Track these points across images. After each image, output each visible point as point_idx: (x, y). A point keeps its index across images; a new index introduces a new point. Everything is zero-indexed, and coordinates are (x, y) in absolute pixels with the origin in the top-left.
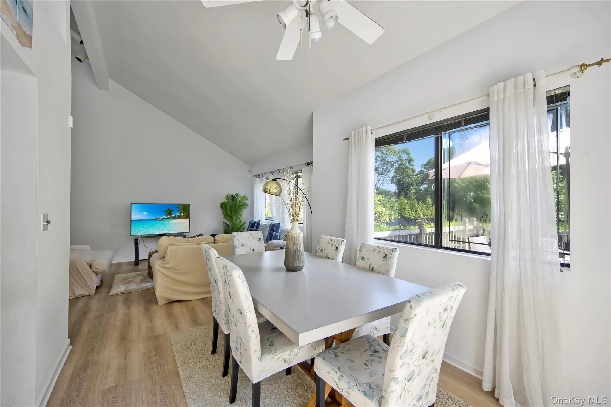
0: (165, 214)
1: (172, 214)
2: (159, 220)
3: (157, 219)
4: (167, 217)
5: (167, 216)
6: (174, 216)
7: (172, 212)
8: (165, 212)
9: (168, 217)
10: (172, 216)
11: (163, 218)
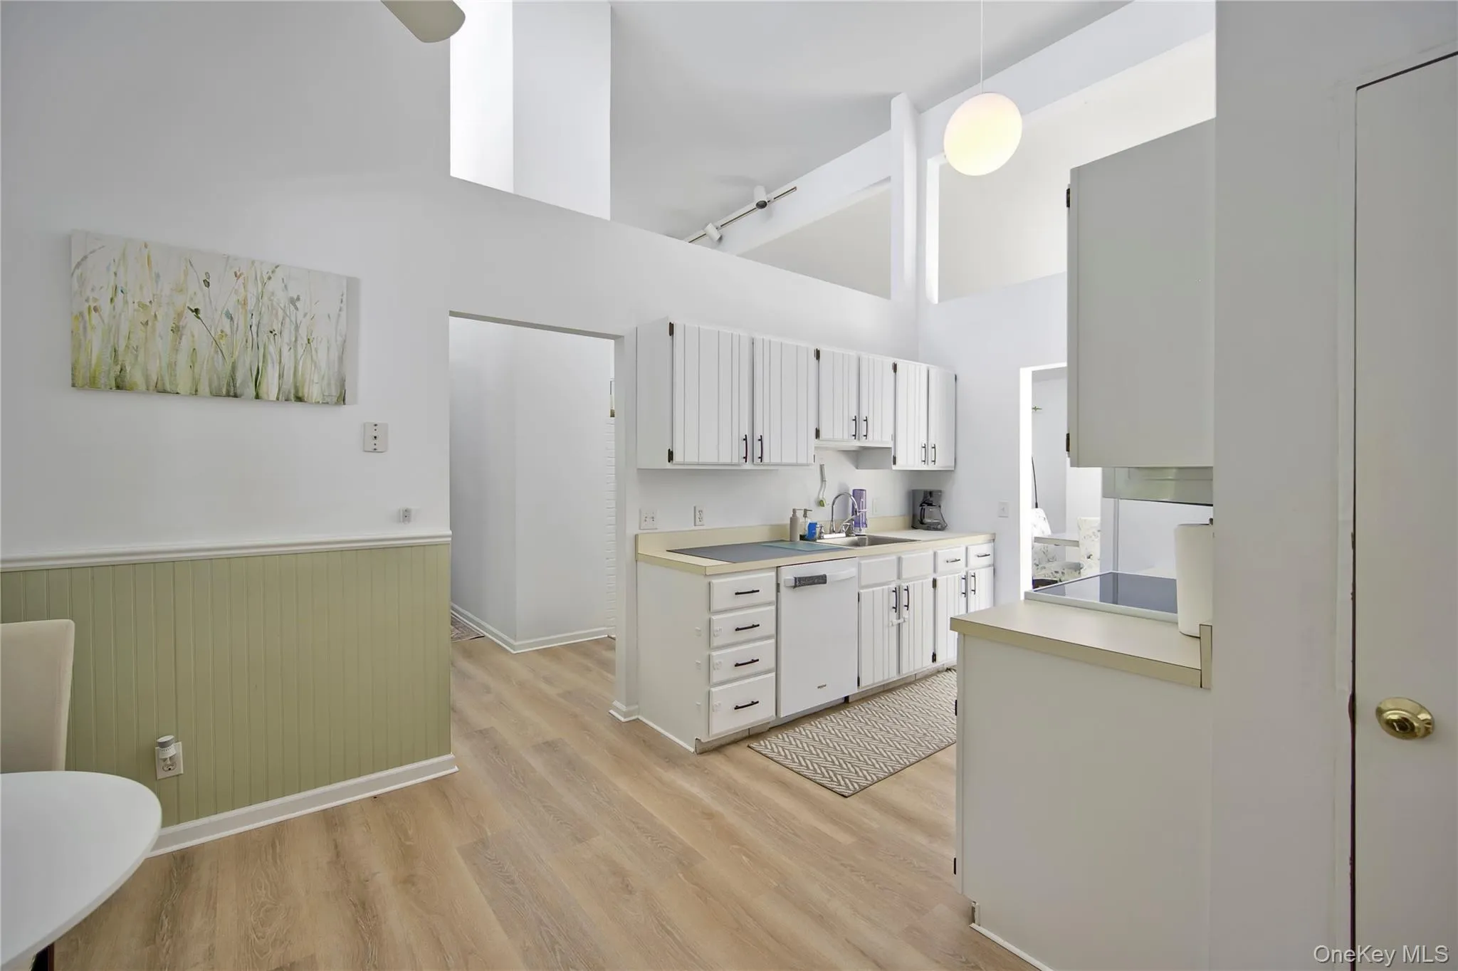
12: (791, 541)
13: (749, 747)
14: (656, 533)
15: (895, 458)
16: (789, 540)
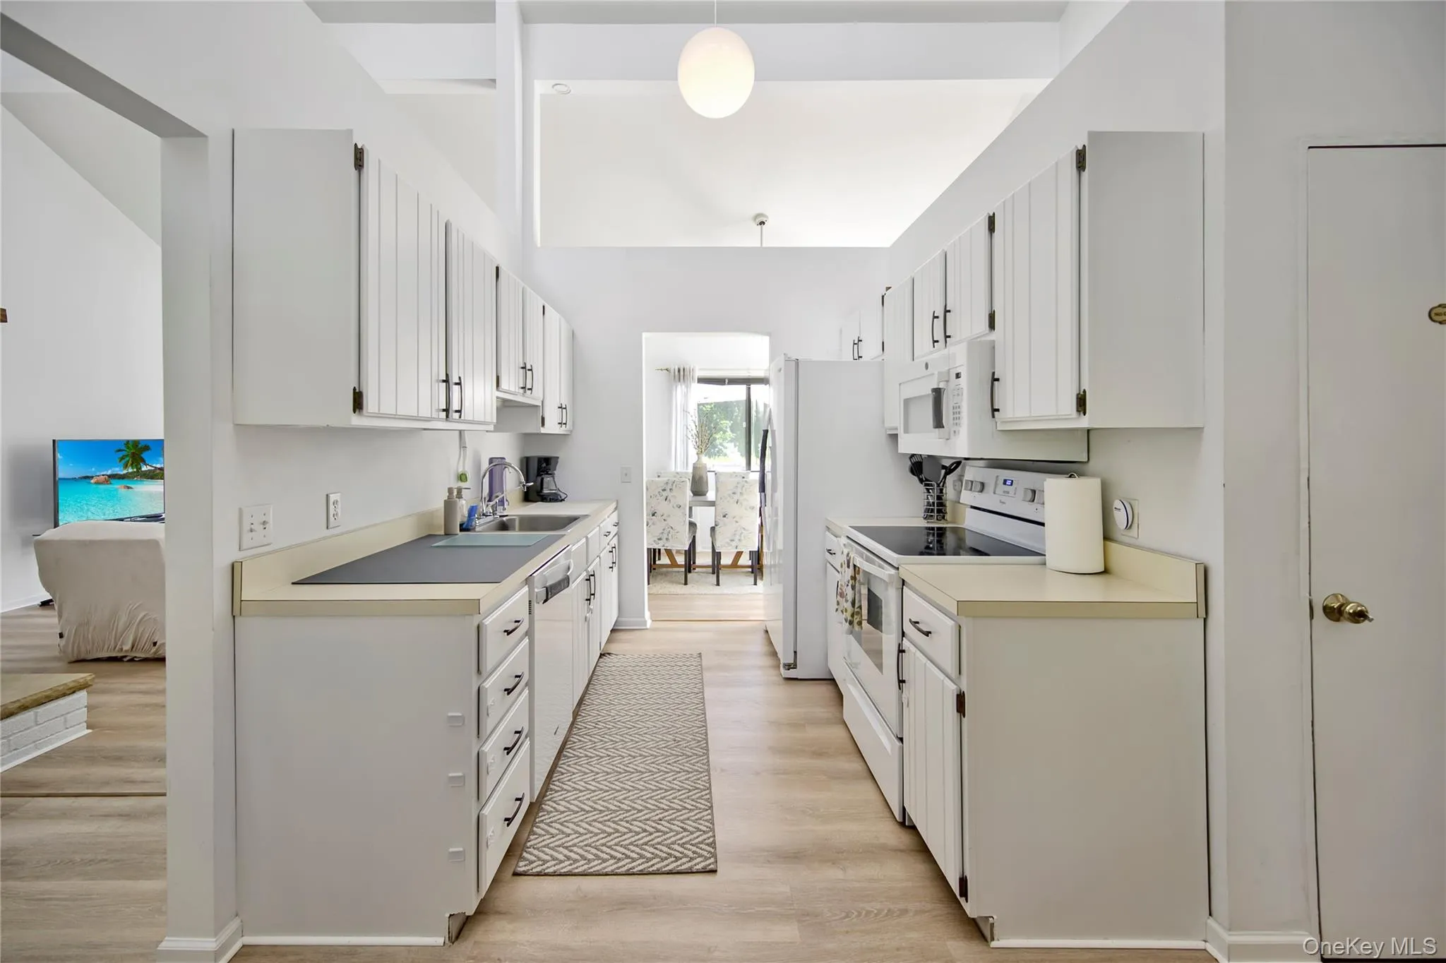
0: (122, 459)
1: (143, 461)
2: (97, 483)
3: (92, 477)
4: (125, 472)
5: (126, 466)
6: (149, 468)
7: (145, 455)
8: (121, 454)
9: (130, 470)
10: (144, 468)
11: (110, 476)
12: (446, 534)
13: (516, 874)
14: (269, 553)
15: (543, 419)
16: (443, 533)
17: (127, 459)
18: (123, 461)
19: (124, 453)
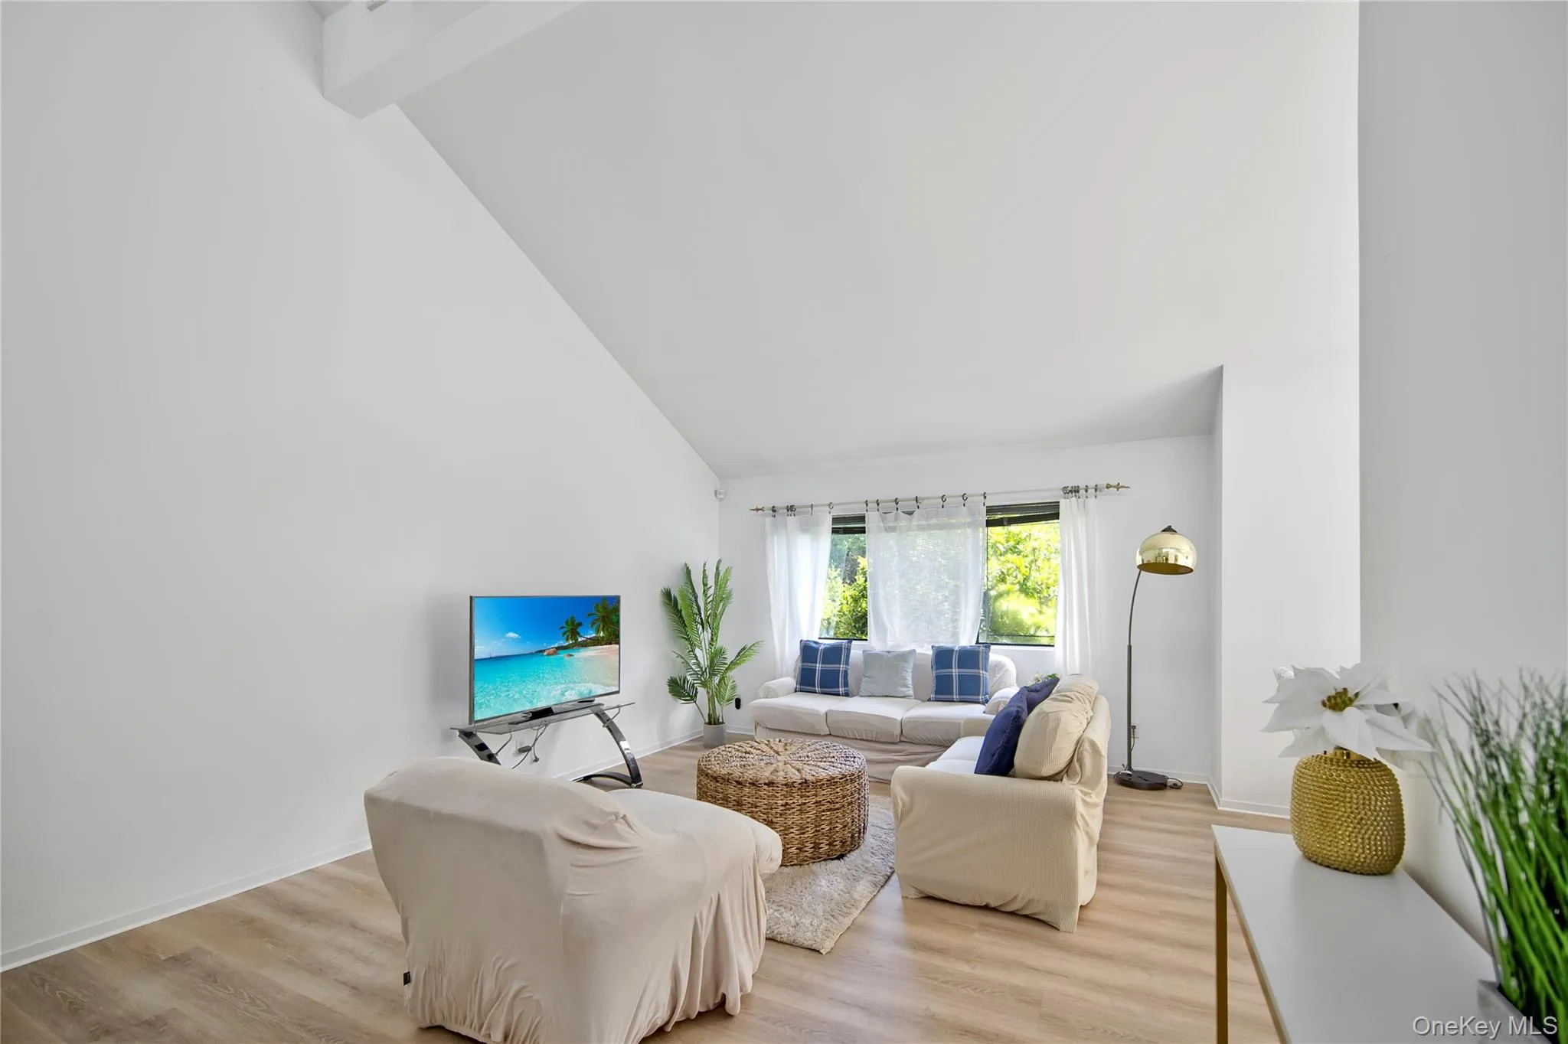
0: (564, 634)
1: (578, 634)
2: (549, 655)
3: (545, 651)
4: (567, 644)
5: (567, 640)
6: (583, 639)
7: (579, 630)
8: (563, 631)
9: (571, 642)
10: (580, 639)
11: (557, 648)
17: (568, 634)
18: (566, 636)
19: (566, 629)
